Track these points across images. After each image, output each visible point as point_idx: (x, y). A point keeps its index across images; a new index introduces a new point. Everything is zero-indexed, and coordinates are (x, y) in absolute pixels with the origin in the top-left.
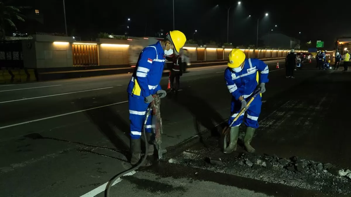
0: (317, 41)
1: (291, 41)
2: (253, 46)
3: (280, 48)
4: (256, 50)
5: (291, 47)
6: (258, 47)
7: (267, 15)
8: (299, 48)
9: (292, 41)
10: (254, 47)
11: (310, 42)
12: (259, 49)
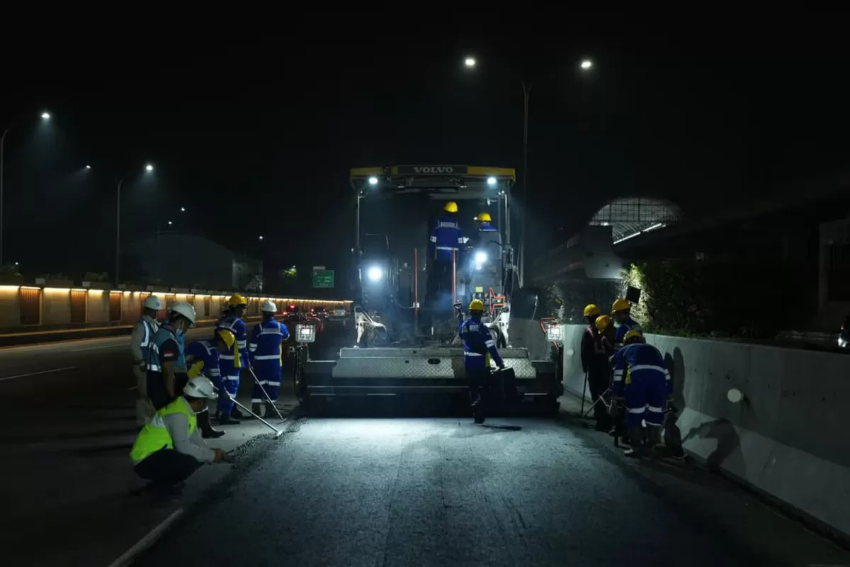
0: (315, 268)
1: (235, 265)
2: (101, 278)
3: (198, 288)
4: (114, 293)
5: (234, 284)
6: (121, 282)
7: (149, 168)
8: (261, 287)
9: (237, 261)
10: (104, 280)
11: (293, 270)
12: (124, 290)
